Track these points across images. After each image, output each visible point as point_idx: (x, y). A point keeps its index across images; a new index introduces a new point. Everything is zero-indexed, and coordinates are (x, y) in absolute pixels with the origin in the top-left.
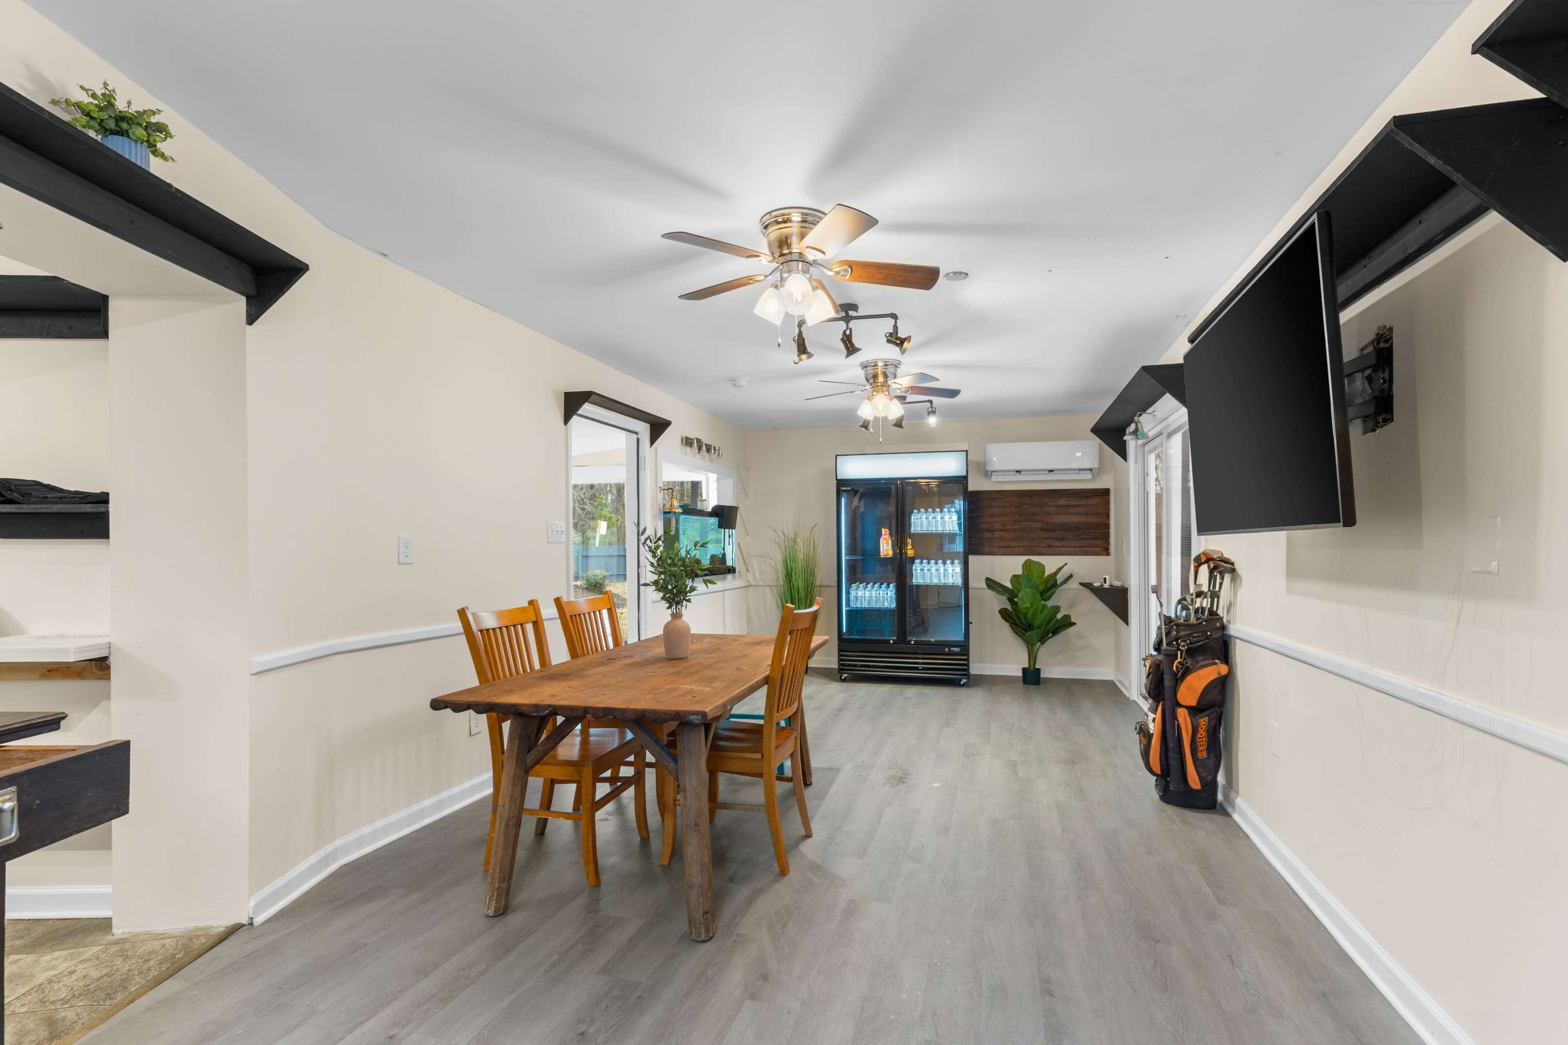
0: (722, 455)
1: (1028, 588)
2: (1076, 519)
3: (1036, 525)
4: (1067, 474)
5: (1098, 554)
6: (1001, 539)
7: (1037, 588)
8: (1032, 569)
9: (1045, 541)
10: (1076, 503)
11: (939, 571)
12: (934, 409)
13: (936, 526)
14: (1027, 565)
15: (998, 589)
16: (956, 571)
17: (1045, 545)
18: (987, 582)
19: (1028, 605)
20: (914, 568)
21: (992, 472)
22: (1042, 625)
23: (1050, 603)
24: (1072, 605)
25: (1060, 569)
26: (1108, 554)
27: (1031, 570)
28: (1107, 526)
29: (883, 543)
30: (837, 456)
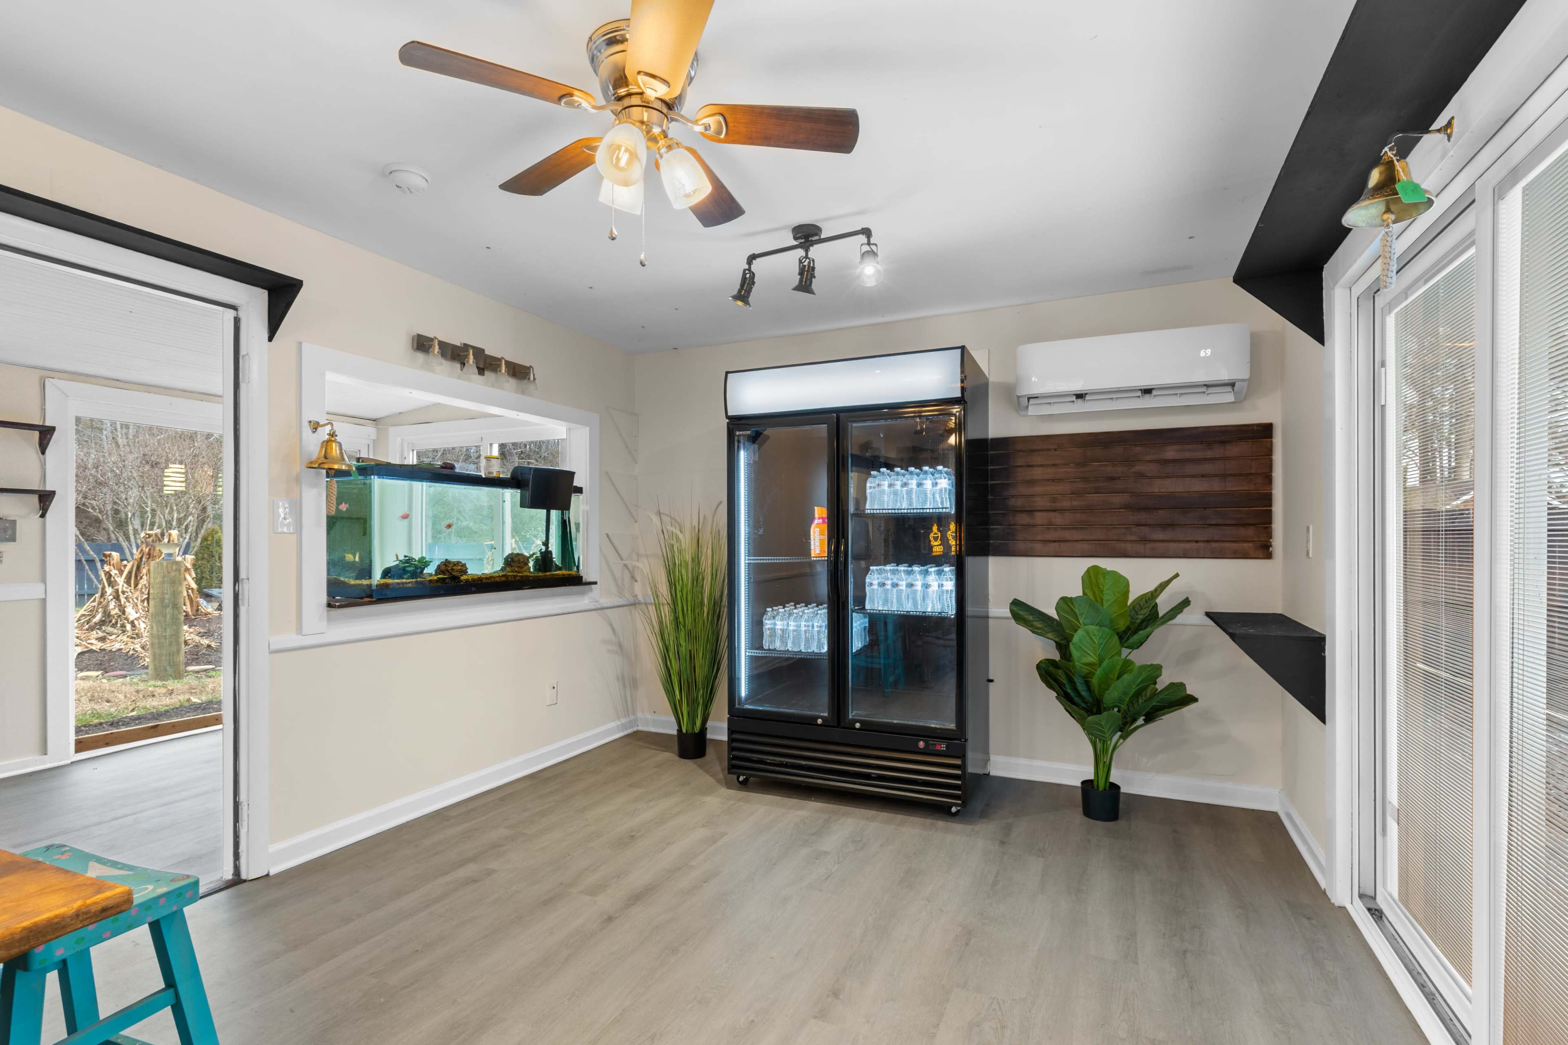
0: (534, 379)
1: (1092, 624)
2: (1198, 486)
3: (1117, 499)
4: (1181, 394)
5: (1245, 556)
6: (1050, 526)
7: (1112, 625)
8: (1101, 586)
9: (1135, 529)
10: (1200, 454)
11: (914, 588)
12: (874, 247)
13: (910, 499)
14: (1092, 577)
15: (1035, 623)
16: (945, 588)
17: (1134, 538)
18: (1015, 609)
19: (1092, 659)
20: (868, 580)
21: (1029, 399)
22: (1121, 701)
23: (1140, 657)
24: (1189, 656)
25: (1163, 586)
26: (1269, 556)
27: (1099, 588)
28: (1268, 499)
29: (815, 532)
30: (727, 373)
